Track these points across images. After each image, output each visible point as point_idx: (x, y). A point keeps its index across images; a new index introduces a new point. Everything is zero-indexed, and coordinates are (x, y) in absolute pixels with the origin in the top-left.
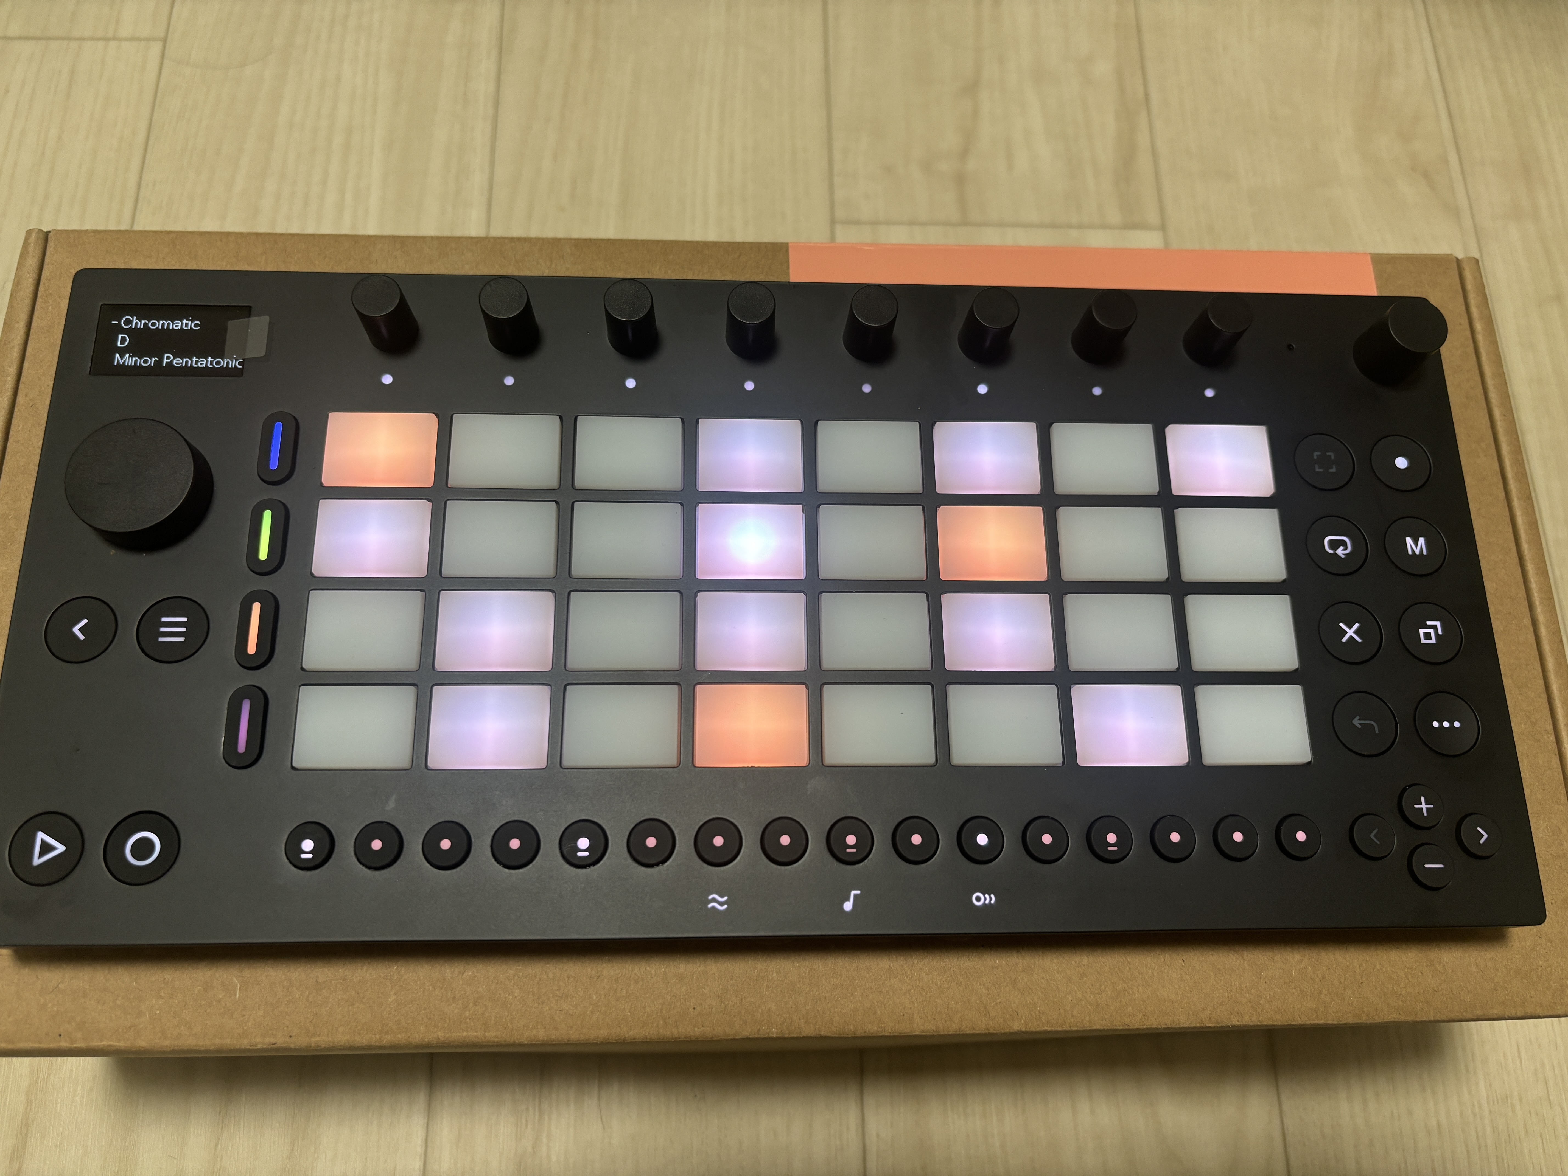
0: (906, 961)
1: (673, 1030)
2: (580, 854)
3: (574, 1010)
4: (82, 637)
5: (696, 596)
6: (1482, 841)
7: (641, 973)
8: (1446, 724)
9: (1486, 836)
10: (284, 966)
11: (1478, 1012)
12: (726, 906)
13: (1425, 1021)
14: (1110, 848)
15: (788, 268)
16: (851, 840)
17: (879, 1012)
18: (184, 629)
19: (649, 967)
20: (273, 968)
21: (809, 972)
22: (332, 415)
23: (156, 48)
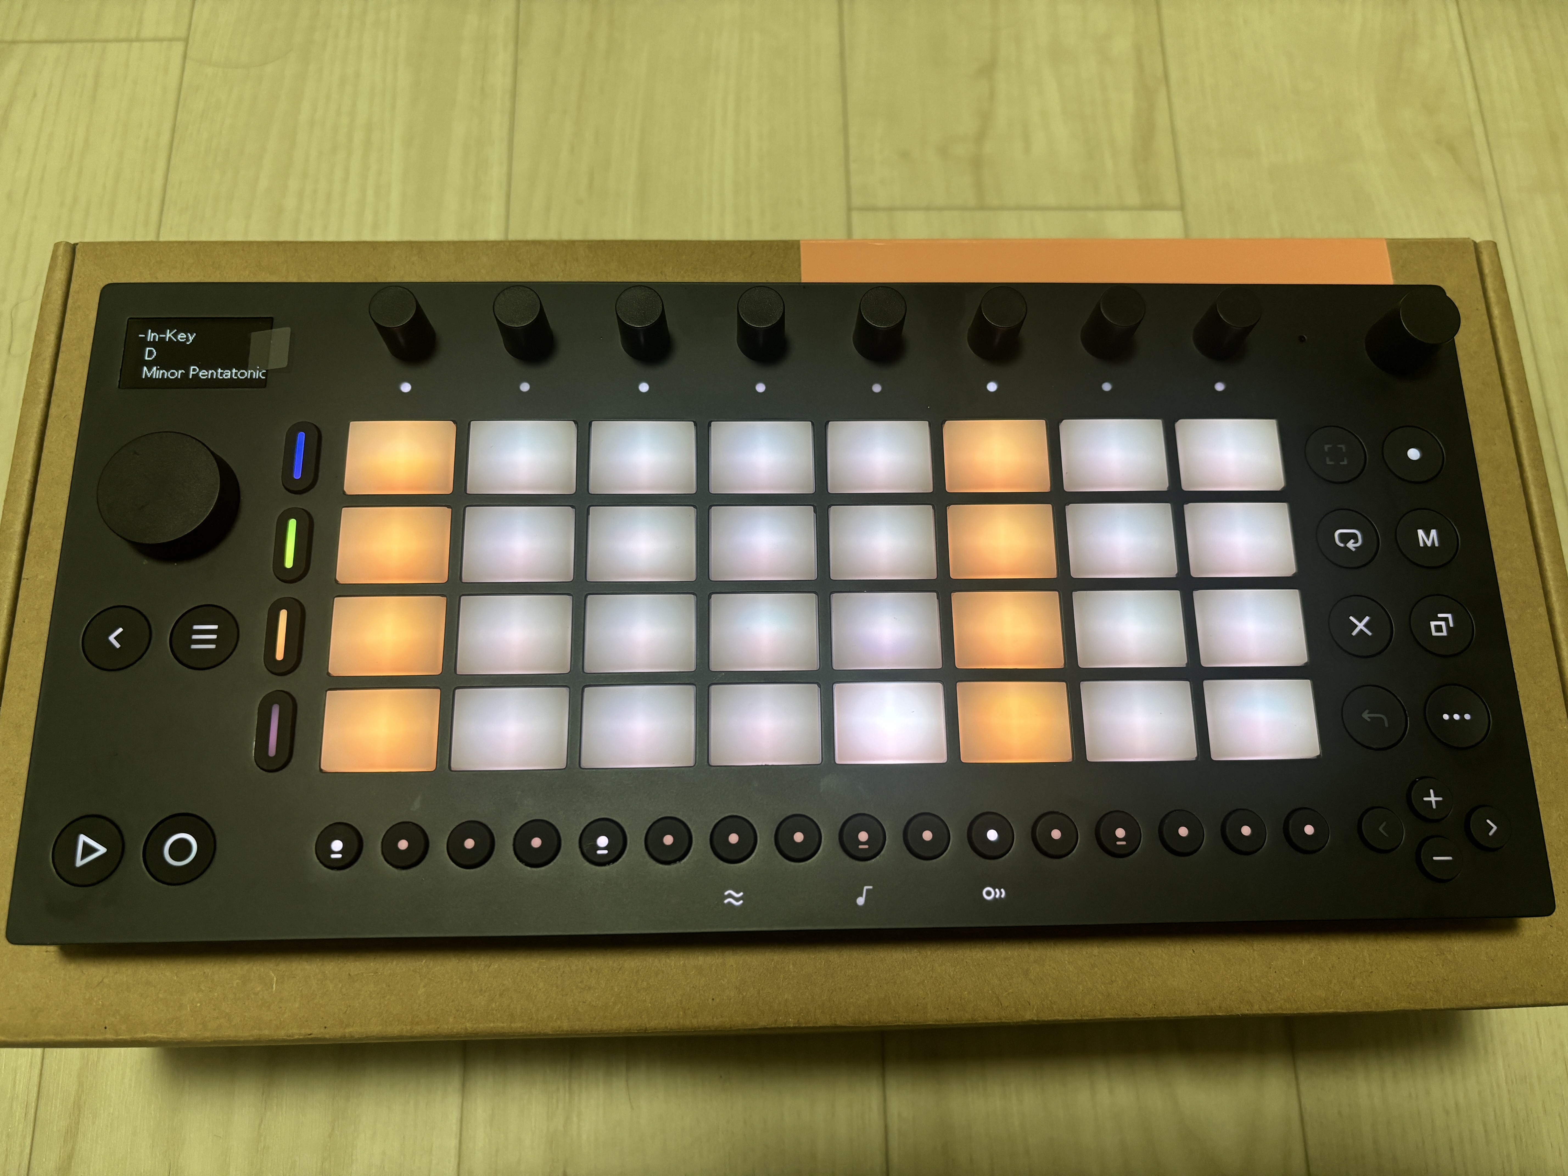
0: (920, 952)
1: (693, 1020)
2: (599, 852)
3: (596, 1001)
4: (117, 645)
5: (710, 597)
6: (1491, 834)
7: (661, 965)
8: (1456, 717)
9: (1495, 828)
10: (318, 960)
11: (1487, 1001)
12: (741, 902)
13: (1435, 1010)
14: (1118, 843)
15: (799, 266)
16: (863, 836)
17: (893, 1002)
18: (214, 637)
19: (669, 959)
20: (307, 962)
21: (824, 964)
22: (354, 425)
23: (179, 47)
